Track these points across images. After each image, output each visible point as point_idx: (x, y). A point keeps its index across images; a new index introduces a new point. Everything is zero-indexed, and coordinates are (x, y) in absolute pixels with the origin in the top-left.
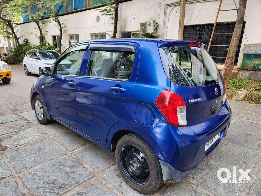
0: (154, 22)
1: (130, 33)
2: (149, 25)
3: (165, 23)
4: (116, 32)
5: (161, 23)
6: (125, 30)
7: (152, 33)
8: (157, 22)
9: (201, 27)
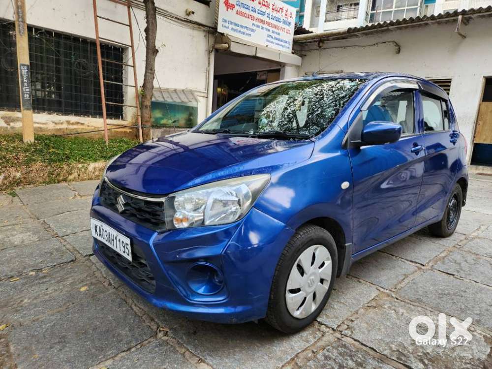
9: (41, 33)
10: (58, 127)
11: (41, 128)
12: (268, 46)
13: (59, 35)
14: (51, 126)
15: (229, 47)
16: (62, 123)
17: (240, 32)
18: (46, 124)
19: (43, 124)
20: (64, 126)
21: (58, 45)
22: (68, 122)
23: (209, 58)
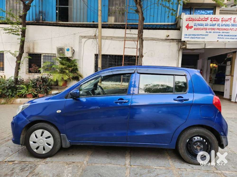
0: (72, 48)
1: (41, 55)
2: (67, 50)
3: (80, 50)
4: (23, 52)
5: (76, 49)
6: (33, 51)
7: (70, 57)
8: (74, 49)
9: (110, 57)
10: (113, 86)
11: (107, 87)
12: (219, 41)
13: (116, 56)
14: (111, 86)
15: (186, 47)
16: (114, 85)
17: (196, 38)
18: (109, 85)
19: (108, 85)
20: (115, 86)
21: (116, 59)
22: (116, 85)
23: (179, 53)
